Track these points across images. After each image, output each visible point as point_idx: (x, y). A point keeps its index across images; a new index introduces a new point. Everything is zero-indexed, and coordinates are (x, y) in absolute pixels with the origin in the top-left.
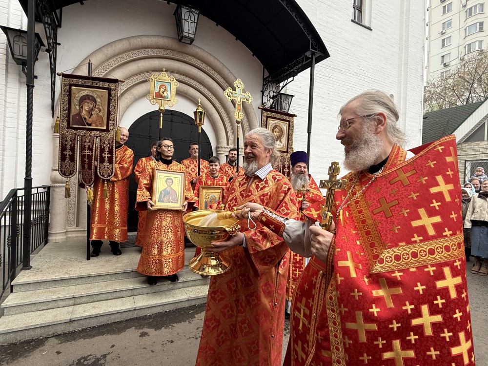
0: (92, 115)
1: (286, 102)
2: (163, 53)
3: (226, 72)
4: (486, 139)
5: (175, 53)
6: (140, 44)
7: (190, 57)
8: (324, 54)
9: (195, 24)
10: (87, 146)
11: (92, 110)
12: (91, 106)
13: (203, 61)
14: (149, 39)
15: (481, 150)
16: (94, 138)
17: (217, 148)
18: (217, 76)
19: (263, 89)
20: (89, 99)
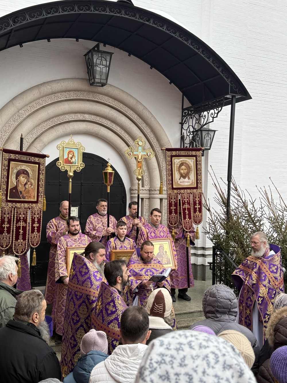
0: (26, 188)
1: (207, 138)
2: (73, 96)
3: (140, 108)
5: (85, 93)
6: (50, 91)
7: (101, 96)
8: (245, 95)
9: (107, 68)
10: (22, 218)
11: (26, 183)
12: (26, 180)
13: (115, 99)
14: (59, 84)
16: (27, 210)
17: (131, 190)
18: (130, 113)
19: (182, 120)
20: (24, 173)
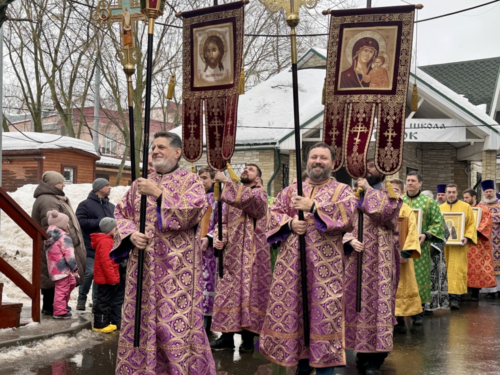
0: (371, 69)
11: (372, 61)
12: (371, 55)
16: (372, 107)
20: (367, 44)
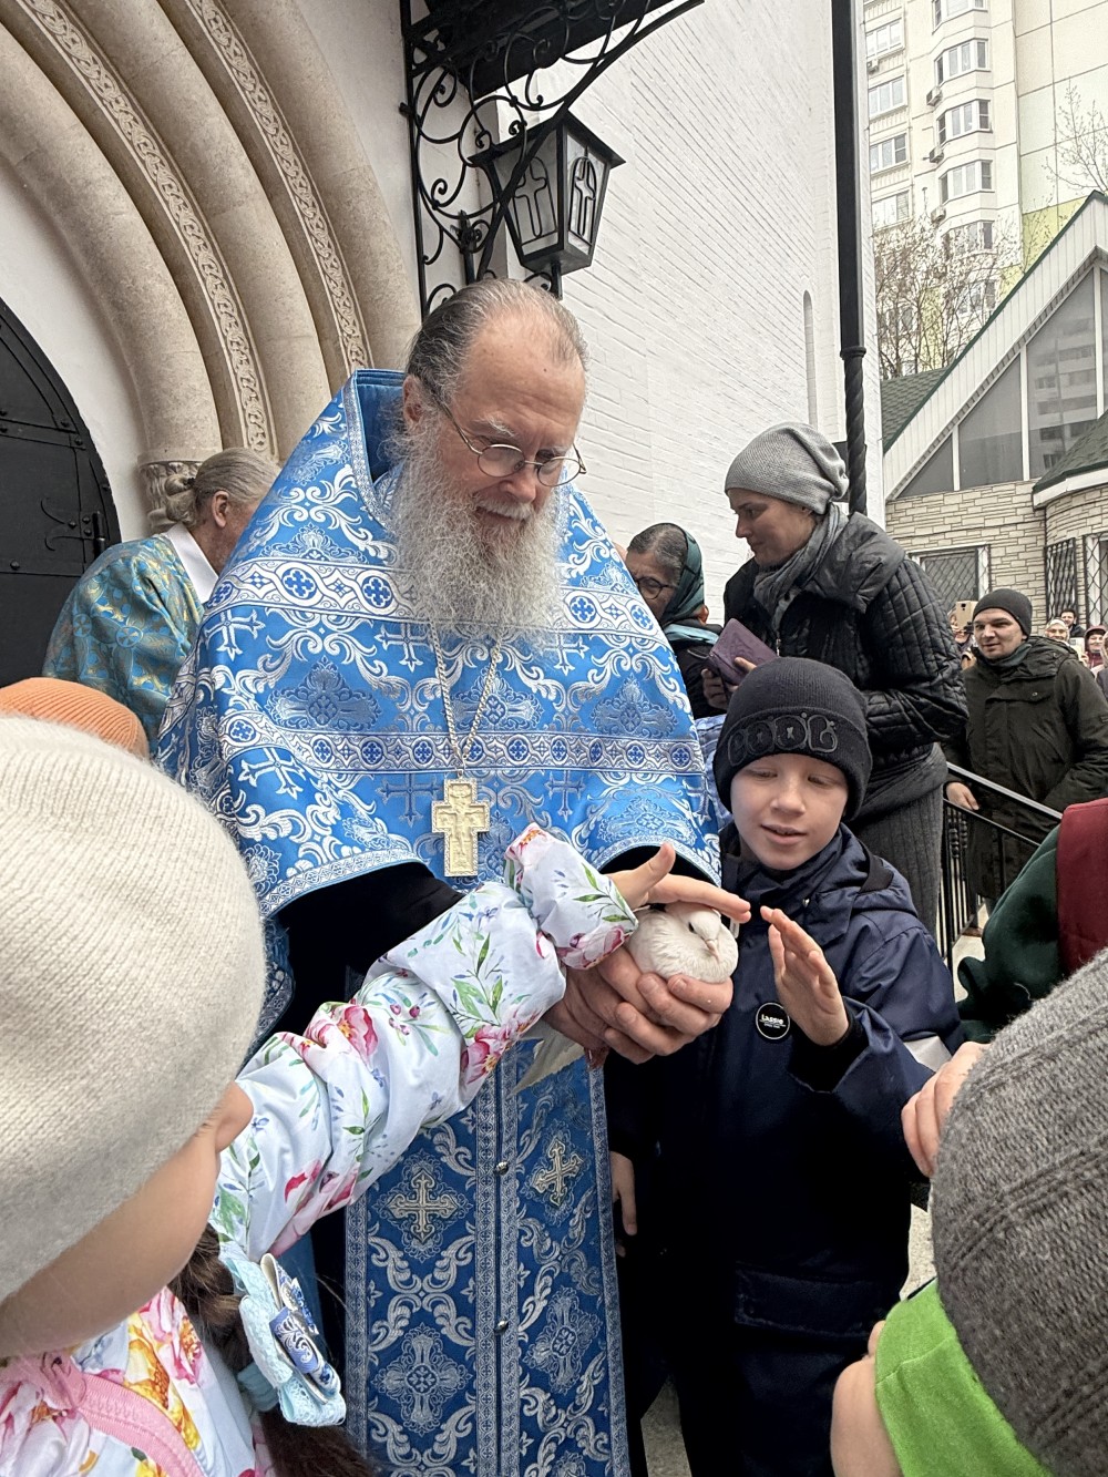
4: (957, 486)
15: (947, 521)
19: (412, 97)
